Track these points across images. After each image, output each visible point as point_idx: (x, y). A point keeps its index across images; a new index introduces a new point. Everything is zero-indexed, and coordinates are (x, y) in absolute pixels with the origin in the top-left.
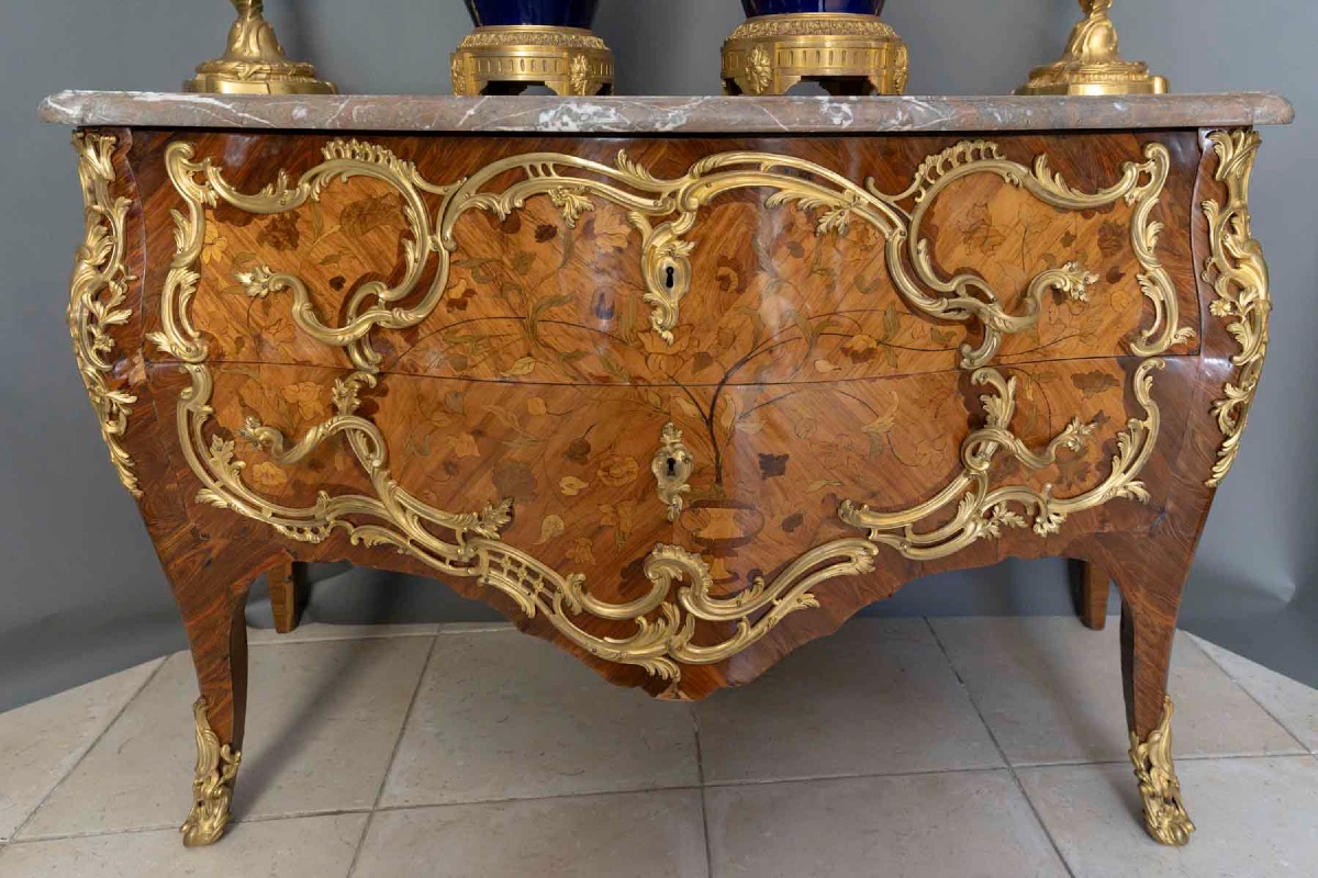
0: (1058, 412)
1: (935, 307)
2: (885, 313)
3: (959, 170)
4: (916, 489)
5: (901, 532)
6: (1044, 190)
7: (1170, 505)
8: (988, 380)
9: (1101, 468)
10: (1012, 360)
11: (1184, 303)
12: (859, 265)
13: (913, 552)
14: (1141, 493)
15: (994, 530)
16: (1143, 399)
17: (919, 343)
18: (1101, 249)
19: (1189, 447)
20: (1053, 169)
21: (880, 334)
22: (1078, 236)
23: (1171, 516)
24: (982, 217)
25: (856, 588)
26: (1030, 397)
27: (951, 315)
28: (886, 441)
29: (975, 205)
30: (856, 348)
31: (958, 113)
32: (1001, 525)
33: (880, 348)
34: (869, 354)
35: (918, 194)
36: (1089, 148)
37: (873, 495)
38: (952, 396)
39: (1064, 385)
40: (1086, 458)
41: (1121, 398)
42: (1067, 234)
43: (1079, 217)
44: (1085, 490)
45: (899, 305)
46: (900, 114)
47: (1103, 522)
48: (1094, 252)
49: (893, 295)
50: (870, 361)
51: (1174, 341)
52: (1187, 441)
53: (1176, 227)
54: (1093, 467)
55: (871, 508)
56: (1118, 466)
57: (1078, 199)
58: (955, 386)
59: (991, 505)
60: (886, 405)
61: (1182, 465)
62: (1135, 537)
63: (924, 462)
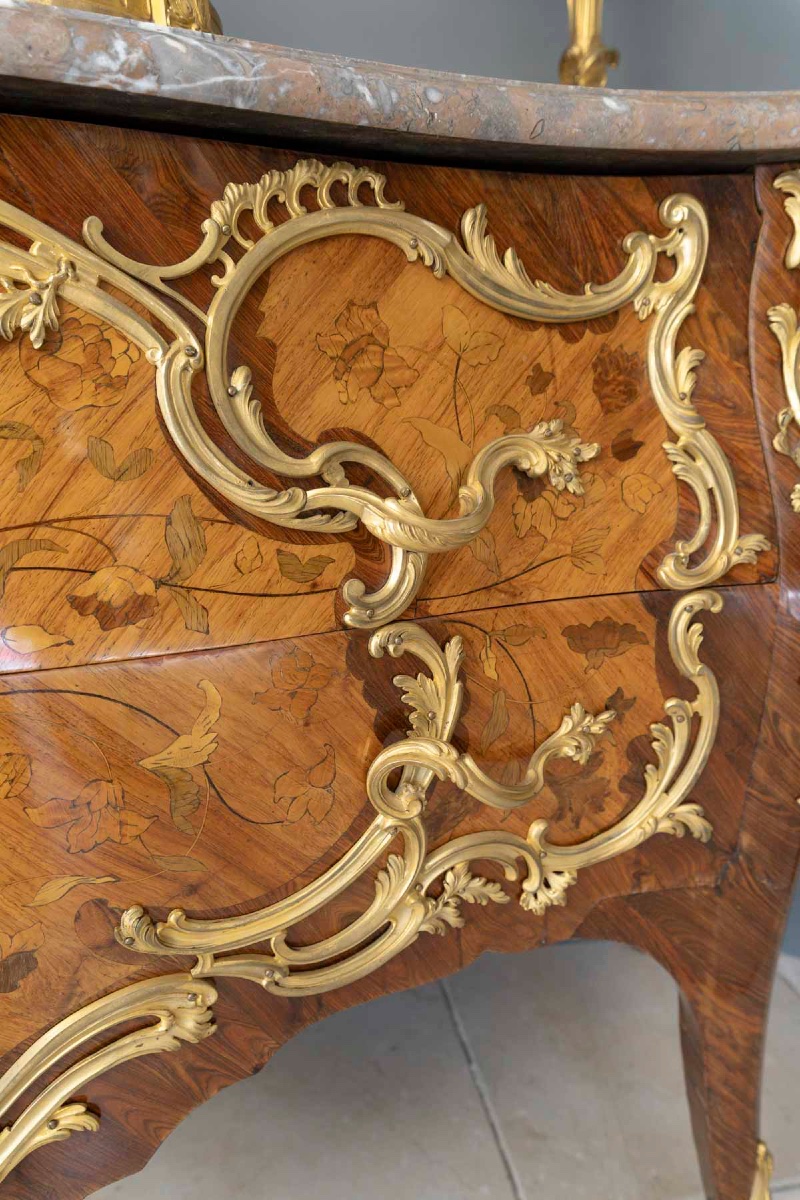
0: (546, 697)
1: (279, 508)
2: (169, 522)
3: (302, 223)
4: (285, 865)
5: (261, 949)
6: (484, 279)
7: (746, 840)
8: (407, 646)
9: (628, 785)
10: (452, 606)
11: (745, 493)
12: (94, 419)
13: (295, 981)
14: (698, 825)
15: (451, 915)
16: (690, 666)
17: (255, 583)
18: (601, 398)
19: (771, 742)
20: (500, 236)
21: (161, 565)
22: (558, 372)
23: (749, 859)
24: (368, 328)
25: (181, 1071)
26: (491, 673)
27: (315, 524)
28: (203, 781)
29: (352, 303)
30: (104, 597)
31: (270, 68)
32: (463, 907)
33: (164, 593)
34: (138, 608)
35: (217, 267)
36: (564, 203)
37: (193, 889)
38: (337, 681)
39: (551, 648)
40: (600, 773)
41: (652, 662)
42: (538, 368)
43: (557, 337)
44: (605, 824)
45: (202, 505)
46: (120, 45)
47: (638, 877)
48: (587, 404)
49: (184, 482)
50: (141, 623)
51: (735, 559)
52: (766, 732)
53: (726, 358)
54: (614, 786)
55: (190, 916)
56: (655, 783)
57: (553, 302)
58: (342, 663)
59: (439, 872)
60: (194, 712)
61: (760, 772)
62: (693, 895)
63: (295, 814)
